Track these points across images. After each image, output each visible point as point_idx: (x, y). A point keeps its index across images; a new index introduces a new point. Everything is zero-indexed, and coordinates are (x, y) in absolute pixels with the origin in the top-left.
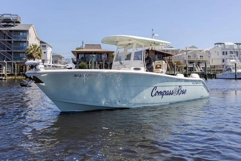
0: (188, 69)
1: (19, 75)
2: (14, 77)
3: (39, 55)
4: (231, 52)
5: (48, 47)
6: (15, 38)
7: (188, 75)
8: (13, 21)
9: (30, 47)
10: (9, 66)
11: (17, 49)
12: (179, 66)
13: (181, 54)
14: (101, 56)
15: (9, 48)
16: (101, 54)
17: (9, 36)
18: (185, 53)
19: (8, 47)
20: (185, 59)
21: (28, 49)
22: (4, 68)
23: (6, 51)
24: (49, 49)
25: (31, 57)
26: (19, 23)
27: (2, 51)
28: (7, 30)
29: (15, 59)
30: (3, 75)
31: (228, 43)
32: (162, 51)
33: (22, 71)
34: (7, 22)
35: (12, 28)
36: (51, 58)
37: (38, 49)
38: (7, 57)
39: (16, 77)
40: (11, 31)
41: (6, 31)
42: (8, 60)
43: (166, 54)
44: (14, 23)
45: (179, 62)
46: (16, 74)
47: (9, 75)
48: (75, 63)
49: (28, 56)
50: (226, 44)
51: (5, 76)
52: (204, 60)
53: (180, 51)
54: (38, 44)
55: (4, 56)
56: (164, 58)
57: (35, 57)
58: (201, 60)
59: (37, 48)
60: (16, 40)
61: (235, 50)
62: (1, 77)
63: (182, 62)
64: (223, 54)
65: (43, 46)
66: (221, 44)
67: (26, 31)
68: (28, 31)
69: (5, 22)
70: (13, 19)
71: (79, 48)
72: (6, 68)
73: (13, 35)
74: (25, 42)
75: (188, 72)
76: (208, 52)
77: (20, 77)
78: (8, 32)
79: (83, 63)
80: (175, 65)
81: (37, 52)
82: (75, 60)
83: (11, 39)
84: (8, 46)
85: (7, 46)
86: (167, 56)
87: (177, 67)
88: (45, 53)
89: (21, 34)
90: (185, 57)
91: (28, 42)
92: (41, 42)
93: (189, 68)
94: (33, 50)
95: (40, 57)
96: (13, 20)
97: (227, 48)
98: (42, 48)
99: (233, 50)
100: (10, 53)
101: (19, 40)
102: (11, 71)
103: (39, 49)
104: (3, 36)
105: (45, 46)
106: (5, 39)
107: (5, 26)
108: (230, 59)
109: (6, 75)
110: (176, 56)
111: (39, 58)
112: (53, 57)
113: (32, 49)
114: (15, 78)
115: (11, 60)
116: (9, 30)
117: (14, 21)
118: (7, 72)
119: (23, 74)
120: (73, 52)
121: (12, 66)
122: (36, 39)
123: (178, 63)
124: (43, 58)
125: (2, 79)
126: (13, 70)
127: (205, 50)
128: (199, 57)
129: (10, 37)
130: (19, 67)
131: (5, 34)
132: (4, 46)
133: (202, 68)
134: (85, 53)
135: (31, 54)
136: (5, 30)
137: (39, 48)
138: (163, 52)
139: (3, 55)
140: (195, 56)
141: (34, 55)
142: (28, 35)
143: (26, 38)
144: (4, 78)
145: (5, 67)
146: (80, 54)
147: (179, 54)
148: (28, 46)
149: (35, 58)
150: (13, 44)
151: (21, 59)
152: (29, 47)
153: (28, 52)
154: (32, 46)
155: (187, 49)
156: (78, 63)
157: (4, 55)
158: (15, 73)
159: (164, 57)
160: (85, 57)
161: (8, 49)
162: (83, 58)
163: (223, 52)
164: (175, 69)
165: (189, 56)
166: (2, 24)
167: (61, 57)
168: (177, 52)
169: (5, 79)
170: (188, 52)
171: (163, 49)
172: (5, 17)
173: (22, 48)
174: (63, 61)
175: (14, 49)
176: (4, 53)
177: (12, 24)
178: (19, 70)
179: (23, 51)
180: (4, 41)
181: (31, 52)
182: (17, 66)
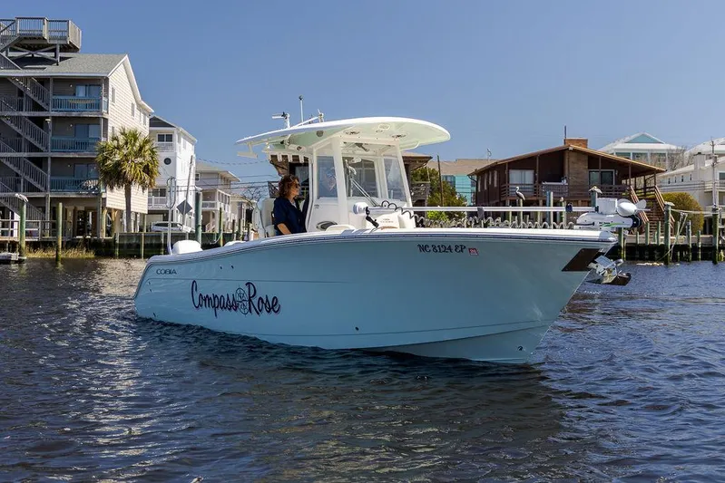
0: (719, 226)
1: (70, 244)
2: (51, 254)
3: (147, 170)
5: (179, 141)
6: (57, 105)
7: (720, 249)
8: (52, 42)
9: (114, 139)
10: (34, 210)
11: (64, 148)
12: (683, 213)
13: (692, 168)
15: (36, 143)
17: (36, 99)
18: (708, 163)
19: (32, 140)
20: (709, 186)
21: (102, 149)
22: (17, 217)
23: (25, 155)
24: (185, 147)
25: (115, 176)
26: (75, 49)
27: (9, 155)
28: (30, 77)
29: (56, 186)
30: (13, 246)
32: (615, 157)
33: (81, 228)
34: (30, 48)
35: (49, 71)
36: (192, 182)
37: (141, 148)
38: (28, 178)
39: (62, 255)
40: (43, 81)
41: (26, 79)
42: (31, 188)
43: (635, 167)
44: (54, 50)
45: (686, 197)
46: (60, 244)
47: (34, 246)
49: (106, 173)
51: (20, 247)
53: (687, 154)
54: (144, 129)
55: (17, 175)
56: (624, 182)
57: (129, 178)
59: (138, 144)
60: (61, 114)
62: (6, 254)
63: (695, 196)
65: (161, 138)
67: (97, 84)
68: (107, 79)
69: (23, 47)
70: (53, 34)
72: (25, 220)
73: (52, 97)
74: (96, 121)
75: (720, 238)
77: (73, 254)
78: (32, 83)
80: (667, 211)
81: (139, 160)
83: (42, 109)
84: (33, 135)
85: (28, 138)
86: (635, 175)
87: (676, 216)
88: (168, 161)
89: (81, 91)
90: (708, 177)
91: (106, 120)
92: (155, 122)
94: (125, 152)
95: (152, 177)
96: (51, 39)
98: (156, 143)
100: (40, 162)
101: (74, 114)
102: (44, 228)
103: (147, 147)
104: (16, 98)
105: (170, 138)
106: (21, 109)
107: (22, 62)
109: (24, 245)
110: (673, 175)
111: (147, 182)
112: (197, 179)
113: (118, 148)
114: (57, 255)
115: (43, 189)
116: (37, 78)
117: (56, 42)
118: (29, 234)
119: (85, 240)
120: (274, 160)
121: (44, 211)
122: (137, 112)
123: (682, 202)
124: (160, 182)
125: (7, 261)
126: (48, 226)
129: (40, 102)
130: (70, 214)
131: (21, 93)
132: (19, 135)
135: (118, 164)
136: (21, 78)
137: (146, 142)
138: (623, 159)
139: (15, 169)
141: (128, 169)
142: (107, 96)
143: (98, 106)
144: (15, 256)
145: (21, 215)
146: (300, 165)
147: (683, 166)
148: (106, 135)
149: (130, 183)
150: (50, 127)
151: (78, 184)
152: (109, 141)
153: (106, 159)
154: (121, 138)
155: (718, 148)
157: (19, 172)
158: (58, 239)
159: (626, 177)
161: (33, 148)
164: (667, 225)
165: (722, 176)
166: (11, 54)
167: (227, 181)
168: (674, 159)
169: (20, 262)
170: (720, 160)
171: (621, 146)
172: (21, 28)
173: (84, 145)
174: (236, 194)
175: (55, 146)
176: (16, 161)
177: (50, 55)
178: (70, 228)
179: (86, 154)
180: (19, 118)
181: (118, 158)
182: (65, 212)
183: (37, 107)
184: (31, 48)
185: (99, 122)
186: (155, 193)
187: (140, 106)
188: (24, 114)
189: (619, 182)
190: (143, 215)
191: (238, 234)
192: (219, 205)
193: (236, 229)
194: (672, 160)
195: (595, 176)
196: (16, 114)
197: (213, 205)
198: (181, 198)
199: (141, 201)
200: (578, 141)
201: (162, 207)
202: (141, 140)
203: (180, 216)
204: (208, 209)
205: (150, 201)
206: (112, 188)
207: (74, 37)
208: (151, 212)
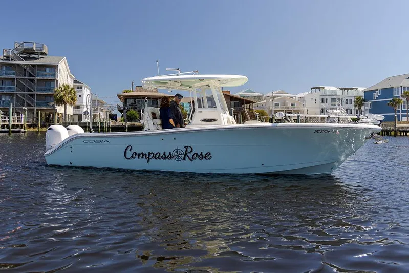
1: (43, 126)
2: (36, 129)
3: (72, 99)
4: (333, 100)
5: (85, 89)
6: (39, 75)
9: (60, 88)
10: (30, 113)
11: (42, 90)
12: (262, 117)
13: (265, 101)
14: (157, 102)
15: (31, 89)
16: (157, 99)
17: (30, 72)
18: (271, 100)
19: (29, 88)
20: (271, 108)
21: (56, 91)
22: (23, 116)
23: (27, 93)
24: (86, 91)
25: (61, 101)
26: (46, 54)
27: (20, 93)
29: (38, 104)
30: (22, 126)
31: (329, 87)
32: (240, 97)
33: (47, 120)
35: (36, 62)
36: (89, 104)
37: (70, 91)
38: (27, 101)
39: (40, 130)
40: (34, 66)
41: (27, 65)
42: (29, 105)
43: (246, 100)
44: (38, 54)
45: (263, 112)
46: (39, 126)
47: (30, 126)
48: (121, 111)
49: (57, 100)
50: (326, 88)
51: (24, 127)
52: (296, 109)
53: (264, 96)
54: (71, 84)
56: (242, 106)
57: (66, 101)
58: (293, 109)
60: (40, 78)
61: (338, 97)
62: (19, 129)
63: (267, 111)
64: (323, 102)
65: (78, 88)
66: (319, 88)
67: (54, 67)
68: (58, 66)
69: (26, 53)
71: (127, 92)
72: (26, 117)
73: (37, 72)
74: (53, 81)
76: (302, 99)
77: (45, 129)
78: (29, 66)
79: (132, 111)
81: (70, 95)
82: (122, 107)
83: (33, 76)
85: (28, 86)
86: (246, 104)
88: (80, 96)
89: (48, 70)
90: (271, 105)
91: (57, 81)
92: (75, 82)
93: (276, 120)
94: (64, 92)
95: (74, 102)
96: (36, 50)
97: (328, 93)
98: (76, 89)
99: (336, 97)
100: (32, 95)
101: (45, 78)
102: (33, 120)
103: (73, 91)
104: (23, 72)
105: (81, 88)
106: (25, 76)
107: (25, 58)
108: (333, 109)
109: (26, 126)
110: (258, 104)
112: (91, 103)
113: (62, 91)
115: (33, 105)
117: (38, 51)
118: (28, 122)
119: (49, 124)
120: (119, 96)
121: (33, 113)
122: (69, 78)
124: (77, 104)
125: (19, 132)
126: (35, 119)
127: (298, 96)
128: (290, 105)
130: (43, 115)
131: (25, 70)
132: (24, 86)
133: (294, 120)
134: (136, 98)
135: (62, 97)
136: (25, 64)
137: (72, 89)
138: (242, 98)
139: (23, 98)
140: (284, 104)
141: (65, 99)
142: (58, 72)
143: (54, 75)
144: (22, 130)
145: (25, 115)
146: (128, 98)
147: (262, 101)
148: (57, 86)
149: (66, 104)
150: (36, 83)
151: (46, 104)
152: (58, 88)
153: (57, 95)
154: (63, 87)
155: (274, 95)
156: (125, 111)
158: (39, 124)
159: (243, 104)
160: (135, 104)
161: (29, 90)
162: (132, 104)
163: (322, 99)
165: (276, 104)
166: (21, 55)
167: (102, 104)
168: (259, 98)
169: (24, 132)
170: (275, 99)
171: (242, 93)
172: (25, 46)
173: (49, 90)
174: (105, 109)
175: (38, 90)
176: (23, 95)
177: (36, 56)
178: (43, 120)
179: (49, 93)
180: (24, 79)
181: (61, 95)
182: (42, 114)
183: (31, 75)
184: (29, 53)
185: (55, 81)
186: (75, 107)
187: (70, 76)
188: (26, 78)
189: (240, 106)
190: (71, 116)
191: (106, 123)
192: (99, 112)
193: (105, 120)
194: (259, 99)
195: (233, 103)
196: (23, 78)
197: (97, 112)
198: (85, 109)
199: (70, 110)
200: (227, 91)
201: (78, 113)
202: (70, 88)
203: (85, 116)
204: (95, 113)
205: (73, 110)
206: (59, 105)
207: (45, 49)
208: (74, 115)
